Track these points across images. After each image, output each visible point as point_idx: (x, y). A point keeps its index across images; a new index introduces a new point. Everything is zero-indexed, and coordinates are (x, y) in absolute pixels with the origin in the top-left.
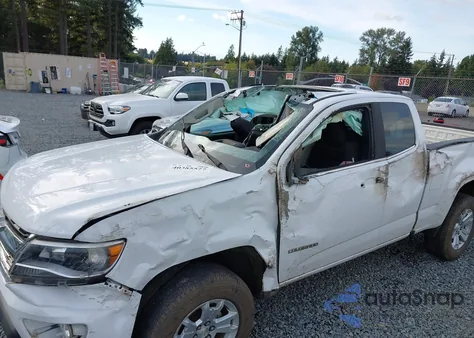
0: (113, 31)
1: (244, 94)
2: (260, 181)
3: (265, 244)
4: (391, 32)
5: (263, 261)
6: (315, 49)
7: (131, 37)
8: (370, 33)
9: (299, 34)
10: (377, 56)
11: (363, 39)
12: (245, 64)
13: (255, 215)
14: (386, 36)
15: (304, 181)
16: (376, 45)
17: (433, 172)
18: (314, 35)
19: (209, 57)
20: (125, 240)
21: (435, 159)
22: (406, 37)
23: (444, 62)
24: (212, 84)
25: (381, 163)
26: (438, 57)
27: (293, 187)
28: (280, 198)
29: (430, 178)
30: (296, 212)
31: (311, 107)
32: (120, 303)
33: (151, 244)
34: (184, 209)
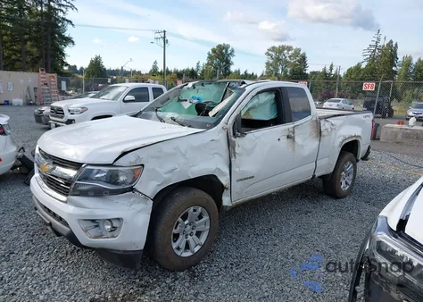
0: (46, 49)
1: (194, 86)
2: (217, 134)
3: (223, 174)
4: (289, 48)
5: (222, 185)
6: (228, 63)
7: (64, 55)
8: (273, 49)
9: (214, 51)
10: (280, 68)
11: (268, 54)
12: (169, 77)
13: (216, 155)
14: (286, 51)
15: (243, 135)
16: (278, 59)
17: (324, 133)
18: (226, 51)
19: (134, 72)
20: (143, 165)
21: (325, 125)
22: (301, 53)
23: (333, 72)
24: (153, 88)
25: (289, 126)
26: (328, 68)
27: (238, 139)
28: (230, 144)
29: (322, 139)
30: (239, 154)
31: (244, 90)
32: (141, 206)
33: (157, 169)
34: (175, 149)
